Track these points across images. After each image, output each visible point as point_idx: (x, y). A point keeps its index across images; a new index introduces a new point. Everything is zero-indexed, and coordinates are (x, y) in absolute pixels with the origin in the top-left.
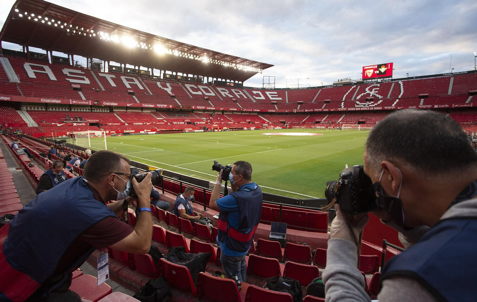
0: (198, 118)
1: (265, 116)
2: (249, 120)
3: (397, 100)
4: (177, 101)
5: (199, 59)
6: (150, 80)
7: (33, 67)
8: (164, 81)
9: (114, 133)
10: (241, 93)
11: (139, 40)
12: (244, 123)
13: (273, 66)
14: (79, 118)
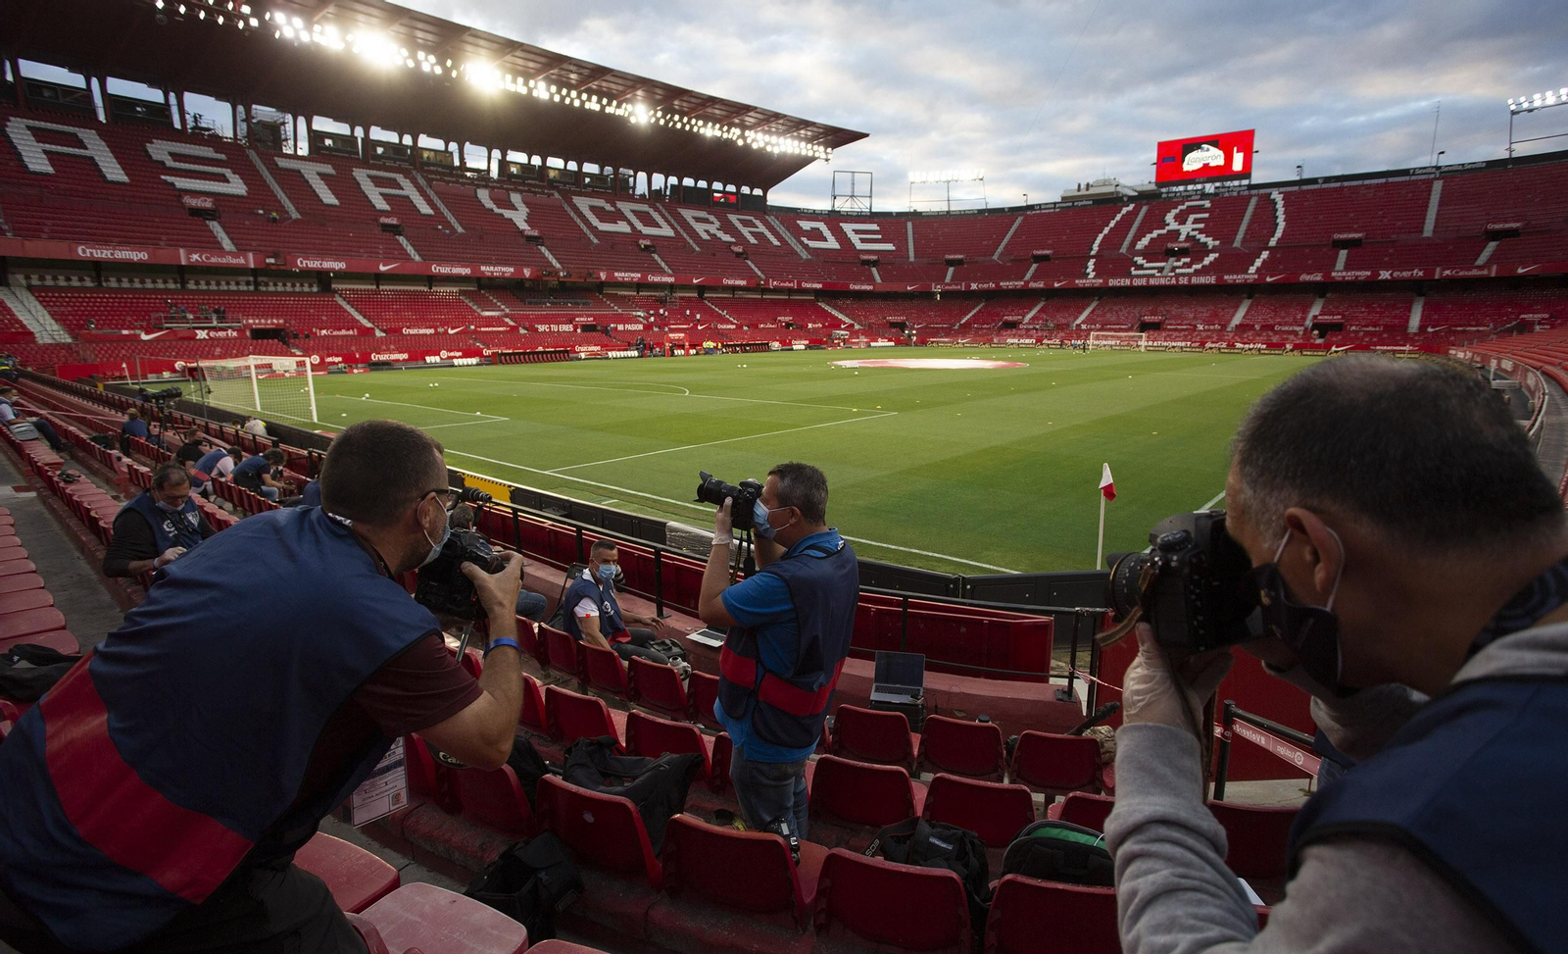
0: (620, 311)
1: (840, 303)
2: (787, 319)
3: (1265, 255)
4: (547, 253)
5: (620, 112)
6: (453, 182)
7: (40, 135)
8: (501, 188)
9: (340, 362)
10: (762, 229)
11: (413, 45)
12: (771, 326)
13: (867, 135)
14: (217, 311)
